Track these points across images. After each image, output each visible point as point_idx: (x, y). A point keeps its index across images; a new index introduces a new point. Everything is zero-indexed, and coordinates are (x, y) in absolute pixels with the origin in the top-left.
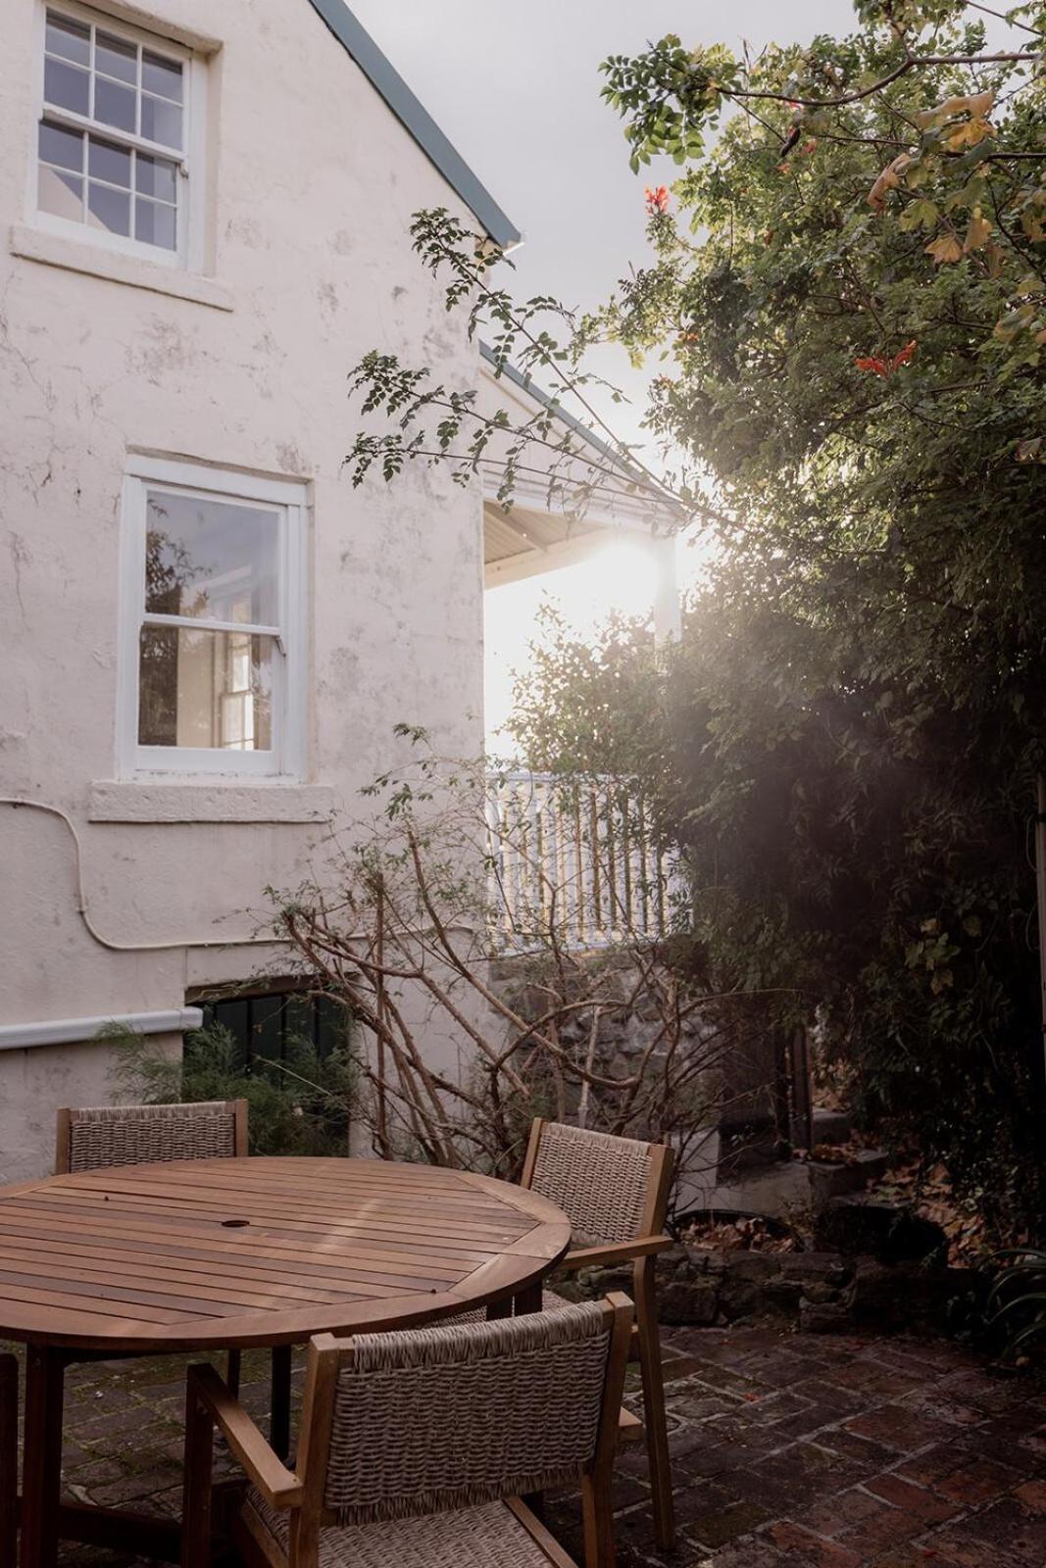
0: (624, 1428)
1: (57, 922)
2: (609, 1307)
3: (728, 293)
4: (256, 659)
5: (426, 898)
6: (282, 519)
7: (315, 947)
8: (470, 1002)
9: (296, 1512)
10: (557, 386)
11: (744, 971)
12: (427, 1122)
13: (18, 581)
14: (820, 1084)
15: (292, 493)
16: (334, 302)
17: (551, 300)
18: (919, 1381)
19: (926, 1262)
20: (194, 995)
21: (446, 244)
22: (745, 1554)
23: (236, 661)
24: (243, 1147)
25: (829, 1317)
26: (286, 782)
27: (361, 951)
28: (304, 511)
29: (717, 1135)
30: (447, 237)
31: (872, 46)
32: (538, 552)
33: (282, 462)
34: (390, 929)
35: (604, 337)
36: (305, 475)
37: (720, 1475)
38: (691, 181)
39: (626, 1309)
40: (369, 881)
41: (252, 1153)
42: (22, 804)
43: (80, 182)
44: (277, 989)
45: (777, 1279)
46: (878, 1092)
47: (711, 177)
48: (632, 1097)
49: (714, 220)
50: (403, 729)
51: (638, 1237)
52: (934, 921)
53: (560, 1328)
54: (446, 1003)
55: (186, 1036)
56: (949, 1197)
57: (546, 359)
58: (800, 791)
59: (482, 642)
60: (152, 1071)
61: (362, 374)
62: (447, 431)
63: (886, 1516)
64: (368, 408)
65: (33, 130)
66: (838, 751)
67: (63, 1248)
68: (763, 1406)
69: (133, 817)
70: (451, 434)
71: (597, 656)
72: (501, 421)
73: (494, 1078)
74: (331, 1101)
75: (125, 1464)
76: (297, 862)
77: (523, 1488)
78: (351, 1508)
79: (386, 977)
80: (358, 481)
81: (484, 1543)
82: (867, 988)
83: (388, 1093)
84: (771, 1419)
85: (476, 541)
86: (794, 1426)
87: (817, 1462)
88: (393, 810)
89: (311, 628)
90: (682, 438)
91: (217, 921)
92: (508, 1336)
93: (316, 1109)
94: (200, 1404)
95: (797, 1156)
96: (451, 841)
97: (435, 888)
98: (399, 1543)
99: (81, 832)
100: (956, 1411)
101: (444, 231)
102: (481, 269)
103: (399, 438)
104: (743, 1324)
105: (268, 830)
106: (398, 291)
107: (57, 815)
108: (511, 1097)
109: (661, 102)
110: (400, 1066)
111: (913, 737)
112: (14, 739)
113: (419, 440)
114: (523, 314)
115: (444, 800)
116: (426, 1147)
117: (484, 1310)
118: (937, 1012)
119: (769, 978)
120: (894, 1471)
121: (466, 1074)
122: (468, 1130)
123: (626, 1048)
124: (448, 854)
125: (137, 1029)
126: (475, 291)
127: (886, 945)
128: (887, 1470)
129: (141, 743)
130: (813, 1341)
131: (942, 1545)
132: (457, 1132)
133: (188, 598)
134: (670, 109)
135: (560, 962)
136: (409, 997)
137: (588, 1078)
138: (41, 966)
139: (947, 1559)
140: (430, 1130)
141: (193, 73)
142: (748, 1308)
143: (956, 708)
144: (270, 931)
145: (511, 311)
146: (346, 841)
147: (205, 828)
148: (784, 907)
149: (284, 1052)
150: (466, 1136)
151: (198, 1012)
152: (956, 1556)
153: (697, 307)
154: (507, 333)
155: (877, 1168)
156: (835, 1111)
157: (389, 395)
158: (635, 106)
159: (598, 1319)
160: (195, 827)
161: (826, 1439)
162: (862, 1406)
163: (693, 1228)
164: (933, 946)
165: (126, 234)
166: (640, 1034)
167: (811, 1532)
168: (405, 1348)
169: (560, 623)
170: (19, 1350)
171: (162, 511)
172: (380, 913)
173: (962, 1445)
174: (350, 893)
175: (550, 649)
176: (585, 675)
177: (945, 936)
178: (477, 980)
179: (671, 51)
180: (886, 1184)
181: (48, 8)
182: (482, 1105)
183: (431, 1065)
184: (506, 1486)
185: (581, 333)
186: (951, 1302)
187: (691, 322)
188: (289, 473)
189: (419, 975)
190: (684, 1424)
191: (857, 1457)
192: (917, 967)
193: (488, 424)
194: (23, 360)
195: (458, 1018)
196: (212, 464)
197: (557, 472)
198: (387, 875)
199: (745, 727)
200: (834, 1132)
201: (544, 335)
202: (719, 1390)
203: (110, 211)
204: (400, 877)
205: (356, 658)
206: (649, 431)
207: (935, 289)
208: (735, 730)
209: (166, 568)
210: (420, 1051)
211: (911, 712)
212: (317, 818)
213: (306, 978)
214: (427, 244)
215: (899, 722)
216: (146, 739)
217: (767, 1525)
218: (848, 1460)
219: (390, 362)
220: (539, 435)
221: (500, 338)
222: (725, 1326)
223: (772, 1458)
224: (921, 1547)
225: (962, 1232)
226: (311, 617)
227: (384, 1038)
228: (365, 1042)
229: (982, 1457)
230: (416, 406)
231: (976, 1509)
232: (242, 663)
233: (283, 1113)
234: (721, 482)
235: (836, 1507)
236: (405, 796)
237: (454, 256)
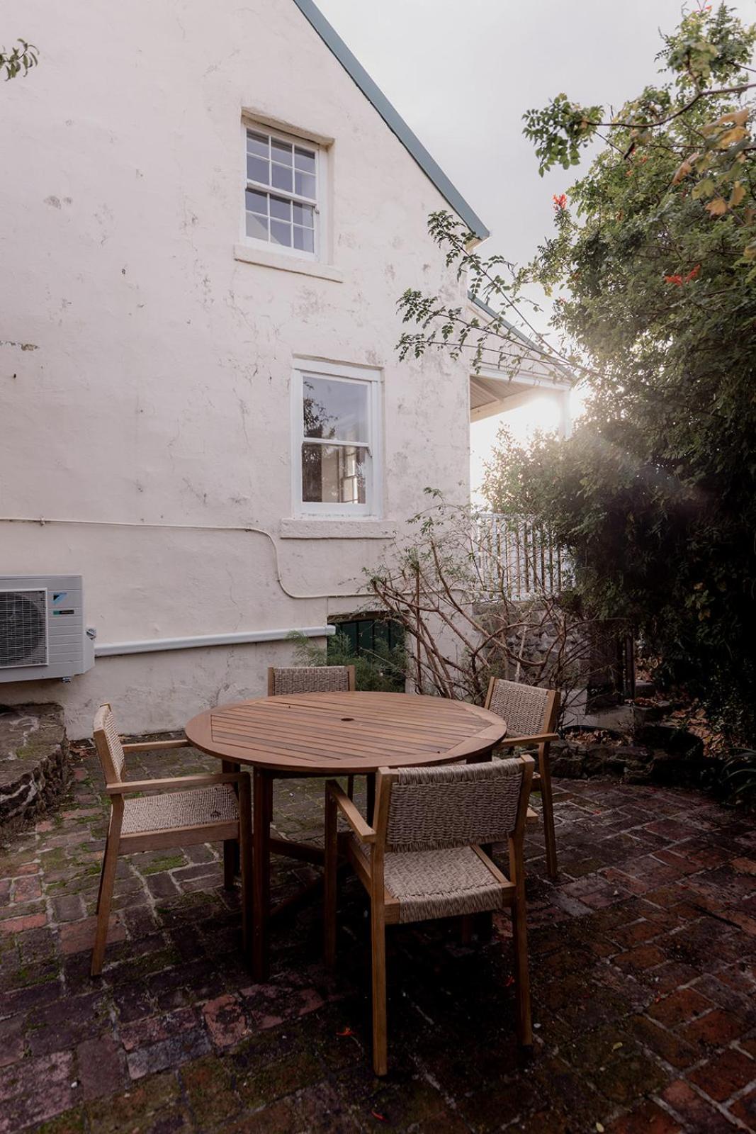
0: (530, 818)
1: (268, 585)
2: (521, 762)
3: (597, 249)
4: (358, 461)
5: (440, 573)
6: (369, 388)
7: (386, 597)
8: (462, 624)
9: (373, 845)
10: (504, 304)
11: (600, 610)
12: (441, 679)
13: (244, 423)
14: (640, 668)
15: (374, 375)
16: (393, 275)
17: (501, 257)
18: (684, 809)
19: (690, 753)
20: (331, 620)
21: (446, 231)
22: (592, 881)
23: (349, 462)
24: (352, 686)
25: (639, 777)
26: (373, 519)
27: (409, 599)
28: (380, 384)
29: (586, 691)
30: (446, 226)
31: (683, 99)
32: (499, 401)
33: (368, 359)
34: (423, 588)
35: (531, 280)
36: (380, 365)
37: (580, 846)
38: (577, 187)
39: (530, 763)
40: (412, 565)
41: (357, 689)
42: (250, 530)
43: (266, 220)
44: (369, 618)
45: (613, 758)
46: (668, 670)
47: (588, 184)
48: (542, 670)
49: (590, 209)
50: (428, 490)
51: (541, 734)
52: (701, 584)
53: (498, 770)
54: (450, 624)
55: (328, 638)
56: (706, 725)
57: (499, 290)
58: (631, 518)
59: (469, 448)
60: (312, 653)
61: (403, 301)
62: (447, 331)
63: (664, 869)
64: (406, 319)
65: (243, 193)
66: (652, 497)
67: (271, 727)
68: (604, 817)
69: (301, 536)
70: (449, 332)
71: (528, 454)
72: (475, 324)
73: (473, 660)
74: (395, 669)
75: (302, 824)
76: (379, 557)
77: (480, 841)
78: (398, 845)
79: (421, 611)
80: (402, 358)
81: (462, 866)
82: (664, 618)
83: (422, 666)
84: (607, 822)
85: (466, 397)
86: (620, 826)
87: (629, 844)
88: (423, 530)
89: (384, 442)
90: (571, 330)
91: (340, 584)
92: (472, 772)
93: (388, 672)
94: (331, 797)
95: (627, 703)
96: (452, 546)
97: (444, 569)
98: (422, 862)
99: (278, 543)
100: (702, 824)
101: (446, 223)
102: (465, 243)
103: (423, 335)
104: (595, 778)
105: (364, 542)
106: (426, 266)
107: (266, 535)
108: (482, 669)
109: (556, 135)
110: (428, 653)
111: (693, 489)
112: (245, 499)
113: (433, 336)
114: (487, 266)
115: (448, 525)
116: (440, 691)
117: (465, 761)
118: (701, 630)
119: (612, 612)
120: (671, 849)
121: (460, 658)
122: (461, 684)
123: (541, 648)
124: (451, 552)
125: (305, 635)
126: (462, 254)
127: (675, 596)
128: (665, 848)
129: (304, 501)
130: (631, 788)
131: (691, 884)
132: (455, 684)
133: (326, 432)
134: (561, 138)
135: (507, 607)
136: (432, 622)
137: (519, 660)
138: (261, 605)
139: (695, 891)
140: (442, 683)
141: (320, 157)
142: (598, 771)
143: (717, 472)
144: (365, 589)
145: (480, 265)
146: (401, 546)
147: (335, 541)
148: (621, 577)
149: (374, 646)
150: (460, 686)
151: (334, 627)
152: (699, 889)
153: (580, 259)
154: (478, 277)
155: (668, 710)
156: (647, 681)
157: (417, 312)
158: (542, 137)
159: (517, 766)
160: (330, 540)
161: (636, 833)
162: (654, 819)
163: (572, 733)
164: (700, 597)
165: (290, 246)
166: (547, 642)
167: (625, 874)
168: (423, 775)
169: (509, 439)
170: (250, 770)
171: (311, 387)
172: (418, 581)
173: (705, 839)
174: (403, 571)
175: (504, 452)
176: (522, 464)
177: (707, 591)
178: (465, 613)
179: (562, 103)
180: (674, 717)
181: (247, 129)
182: (467, 672)
183: (443, 653)
184: (472, 840)
185: (519, 278)
186: (702, 773)
187: (577, 267)
188: (372, 365)
189: (437, 610)
190: (564, 822)
191: (650, 842)
192: (691, 607)
193: (468, 326)
194: (242, 313)
195: (456, 631)
196: (334, 362)
197: (503, 350)
198: (421, 563)
199: (600, 482)
200: (648, 691)
201: (498, 277)
202: (582, 808)
203: (281, 235)
204: (427, 563)
205: (406, 457)
206: (553, 328)
207: (712, 235)
208: (595, 484)
209: (315, 416)
210: (437, 647)
211: (693, 475)
212: (387, 536)
213: (383, 612)
214: (437, 231)
215: (686, 481)
216: (307, 498)
217: (603, 869)
218: (645, 843)
219: (417, 295)
220: (494, 331)
221: (475, 280)
222: (586, 779)
223: (607, 840)
224: (681, 884)
225: (712, 742)
226: (384, 437)
227: (420, 640)
228: (412, 641)
229: (715, 845)
230: (430, 318)
231: (710, 869)
232: (352, 463)
233: (373, 674)
234: (592, 356)
235: (638, 864)
236: (431, 523)
237: (450, 236)
